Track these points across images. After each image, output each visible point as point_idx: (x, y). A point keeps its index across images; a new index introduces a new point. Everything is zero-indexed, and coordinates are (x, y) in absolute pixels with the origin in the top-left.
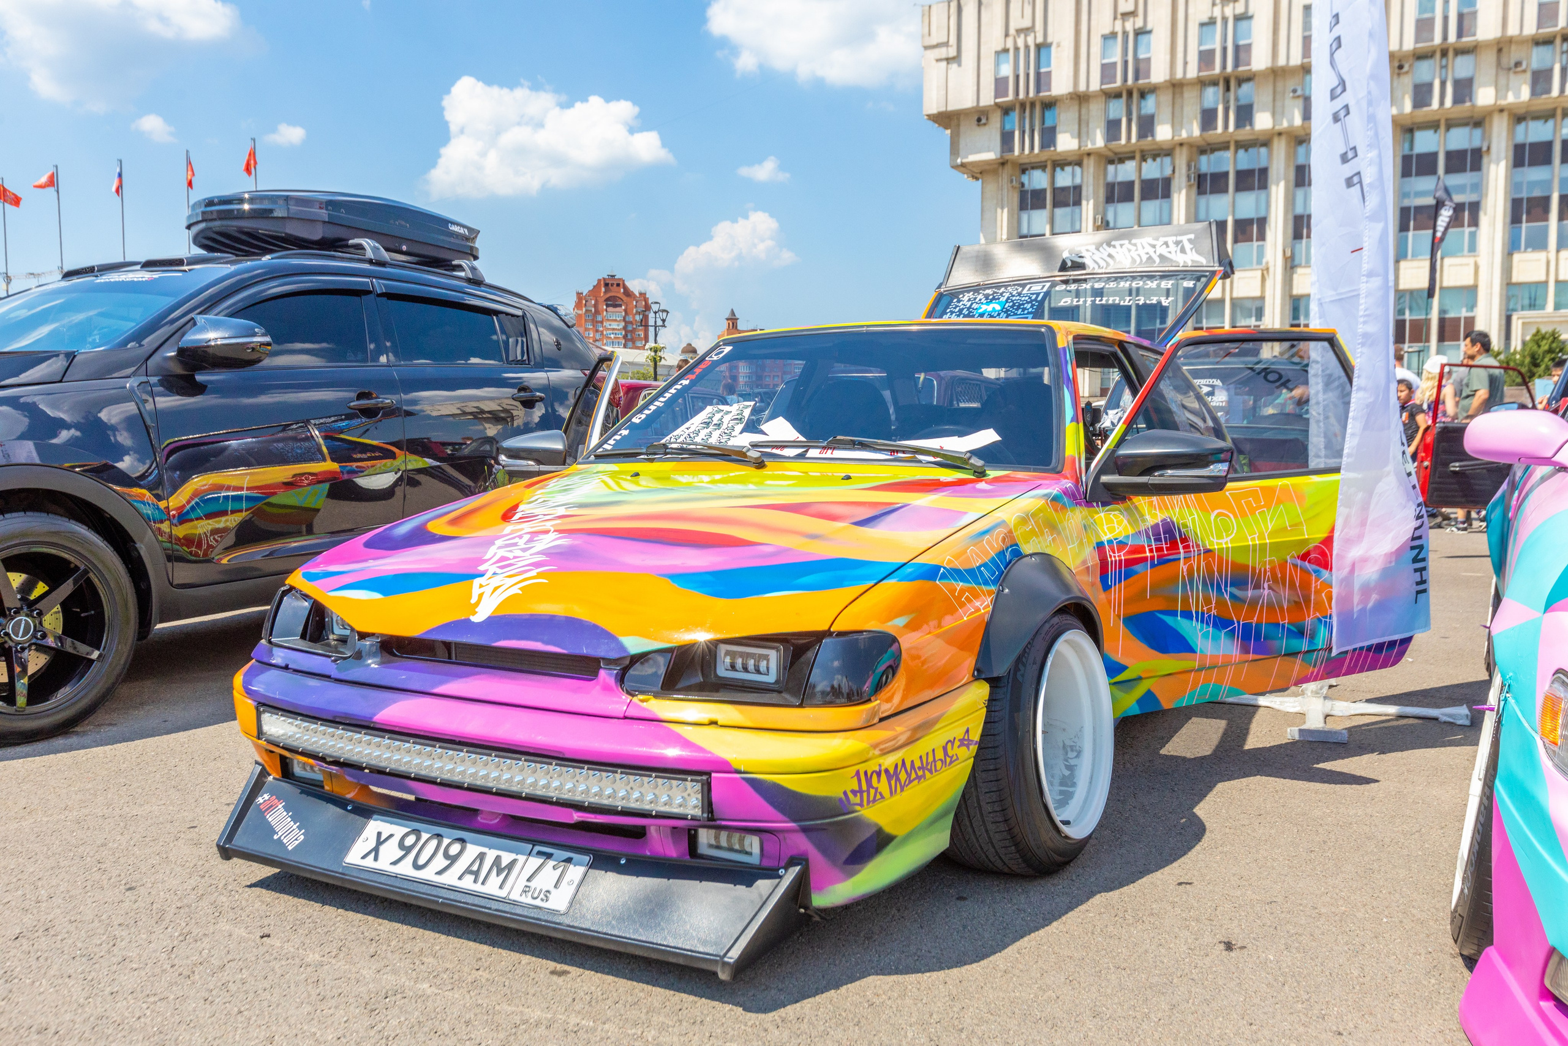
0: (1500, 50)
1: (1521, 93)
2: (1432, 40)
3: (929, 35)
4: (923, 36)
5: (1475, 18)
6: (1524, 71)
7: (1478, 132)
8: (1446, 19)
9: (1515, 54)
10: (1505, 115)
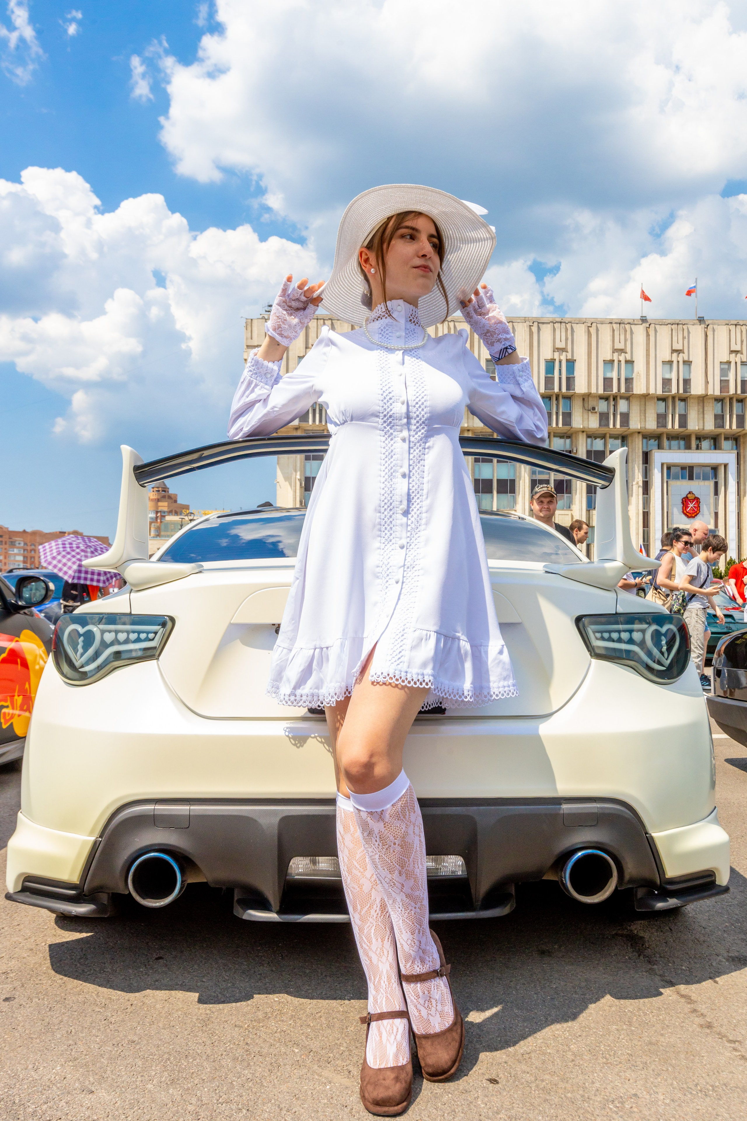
0: (584, 399)
1: (593, 423)
2: (553, 389)
3: (251, 339)
4: (247, 339)
5: (574, 381)
6: (596, 413)
7: (568, 441)
8: (560, 379)
9: (592, 403)
10: (585, 434)
